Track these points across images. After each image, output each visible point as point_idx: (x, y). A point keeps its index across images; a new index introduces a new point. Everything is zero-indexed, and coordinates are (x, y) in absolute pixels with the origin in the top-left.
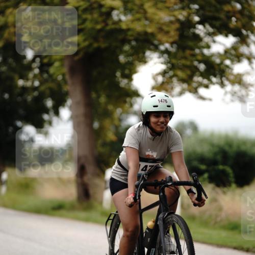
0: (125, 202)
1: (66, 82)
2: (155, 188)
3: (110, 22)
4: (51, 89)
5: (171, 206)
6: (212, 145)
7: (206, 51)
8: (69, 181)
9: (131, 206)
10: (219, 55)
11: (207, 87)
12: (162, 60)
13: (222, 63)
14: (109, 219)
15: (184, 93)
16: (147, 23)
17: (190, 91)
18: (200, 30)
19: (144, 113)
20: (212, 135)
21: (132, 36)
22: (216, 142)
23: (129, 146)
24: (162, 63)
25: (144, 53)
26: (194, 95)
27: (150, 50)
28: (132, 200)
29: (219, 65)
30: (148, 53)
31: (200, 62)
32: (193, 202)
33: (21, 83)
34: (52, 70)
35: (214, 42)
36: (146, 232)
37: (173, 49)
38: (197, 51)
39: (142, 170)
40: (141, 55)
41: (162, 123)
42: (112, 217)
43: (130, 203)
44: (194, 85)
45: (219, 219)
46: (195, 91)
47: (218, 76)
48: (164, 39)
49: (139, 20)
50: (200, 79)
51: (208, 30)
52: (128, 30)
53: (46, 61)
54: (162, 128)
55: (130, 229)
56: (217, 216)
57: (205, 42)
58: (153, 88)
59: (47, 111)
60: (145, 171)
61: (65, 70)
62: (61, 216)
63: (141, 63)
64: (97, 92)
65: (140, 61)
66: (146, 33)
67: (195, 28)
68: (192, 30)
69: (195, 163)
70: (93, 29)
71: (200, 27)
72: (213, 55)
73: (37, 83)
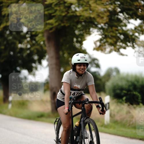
0: (64, 112)
1: (45, 46)
2: (80, 105)
3: (70, 11)
4: (37, 49)
5: (88, 114)
6: (128, 81)
7: (124, 28)
8: (47, 101)
9: (66, 114)
10: (132, 30)
11: (125, 48)
12: (99, 33)
13: (133, 35)
14: (56, 121)
15: (112, 52)
16: (91, 12)
17: (115, 51)
18: (121, 16)
19: (73, 64)
20: (128, 75)
21: (82, 19)
22: (130, 79)
23: (65, 82)
24: (99, 35)
25: (89, 29)
26: (118, 53)
27: (93, 27)
28: (67, 111)
29: (131, 36)
30: (91, 29)
31: (121, 34)
32: (99, 112)
33: (20, 46)
34: (37, 39)
35: (129, 23)
36: (75, 128)
37: (106, 27)
38: (119, 28)
39: (72, 95)
40: (88, 30)
41: (82, 69)
42: (57, 120)
43: (66, 112)
44: (118, 47)
45: (131, 123)
46: (118, 50)
47: (131, 42)
48: (101, 21)
49: (86, 10)
50: (121, 44)
51: (125, 16)
52: (81, 16)
53: (34, 33)
54: (83, 72)
55: (67, 127)
56: (130, 121)
57: (124, 23)
58: (94, 49)
59: (34, 62)
60: (74, 95)
61: (45, 38)
62: (42, 121)
63: (88, 35)
64: (63, 51)
65: (87, 34)
66: (90, 18)
67: (118, 15)
68: (116, 16)
69: (118, 91)
70: (60, 15)
71: (121, 14)
72: (128, 30)
73: (29, 46)
